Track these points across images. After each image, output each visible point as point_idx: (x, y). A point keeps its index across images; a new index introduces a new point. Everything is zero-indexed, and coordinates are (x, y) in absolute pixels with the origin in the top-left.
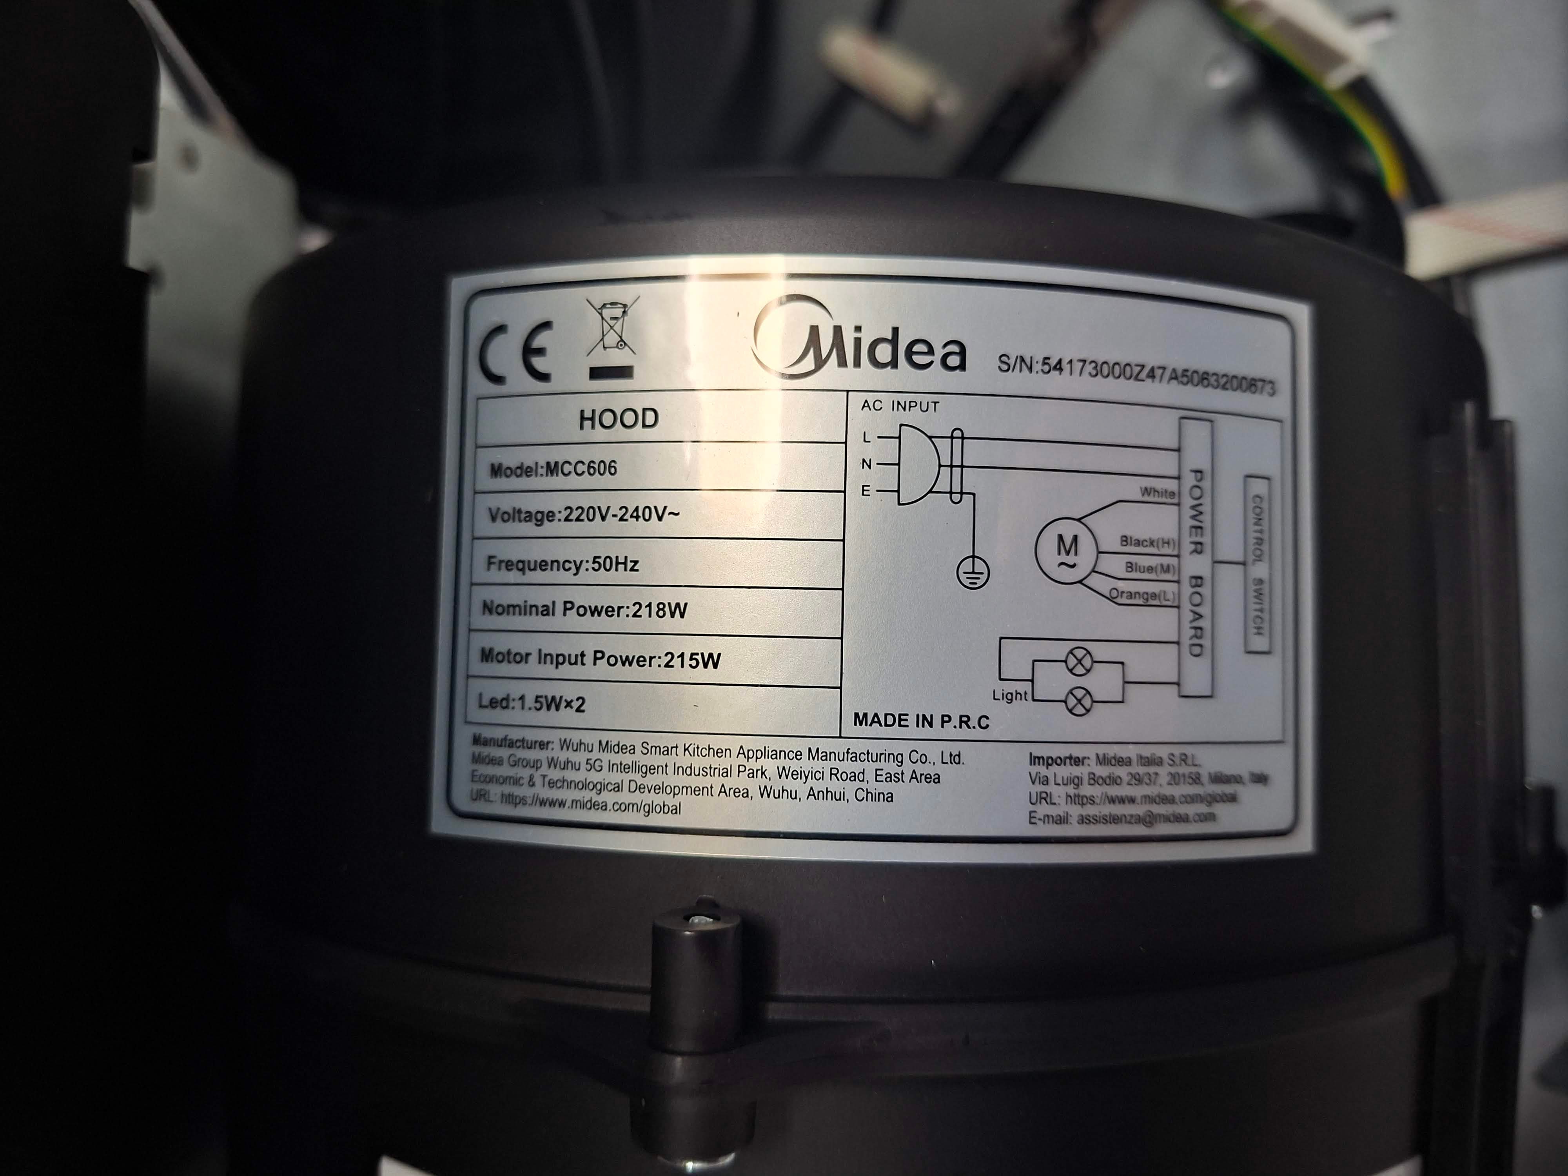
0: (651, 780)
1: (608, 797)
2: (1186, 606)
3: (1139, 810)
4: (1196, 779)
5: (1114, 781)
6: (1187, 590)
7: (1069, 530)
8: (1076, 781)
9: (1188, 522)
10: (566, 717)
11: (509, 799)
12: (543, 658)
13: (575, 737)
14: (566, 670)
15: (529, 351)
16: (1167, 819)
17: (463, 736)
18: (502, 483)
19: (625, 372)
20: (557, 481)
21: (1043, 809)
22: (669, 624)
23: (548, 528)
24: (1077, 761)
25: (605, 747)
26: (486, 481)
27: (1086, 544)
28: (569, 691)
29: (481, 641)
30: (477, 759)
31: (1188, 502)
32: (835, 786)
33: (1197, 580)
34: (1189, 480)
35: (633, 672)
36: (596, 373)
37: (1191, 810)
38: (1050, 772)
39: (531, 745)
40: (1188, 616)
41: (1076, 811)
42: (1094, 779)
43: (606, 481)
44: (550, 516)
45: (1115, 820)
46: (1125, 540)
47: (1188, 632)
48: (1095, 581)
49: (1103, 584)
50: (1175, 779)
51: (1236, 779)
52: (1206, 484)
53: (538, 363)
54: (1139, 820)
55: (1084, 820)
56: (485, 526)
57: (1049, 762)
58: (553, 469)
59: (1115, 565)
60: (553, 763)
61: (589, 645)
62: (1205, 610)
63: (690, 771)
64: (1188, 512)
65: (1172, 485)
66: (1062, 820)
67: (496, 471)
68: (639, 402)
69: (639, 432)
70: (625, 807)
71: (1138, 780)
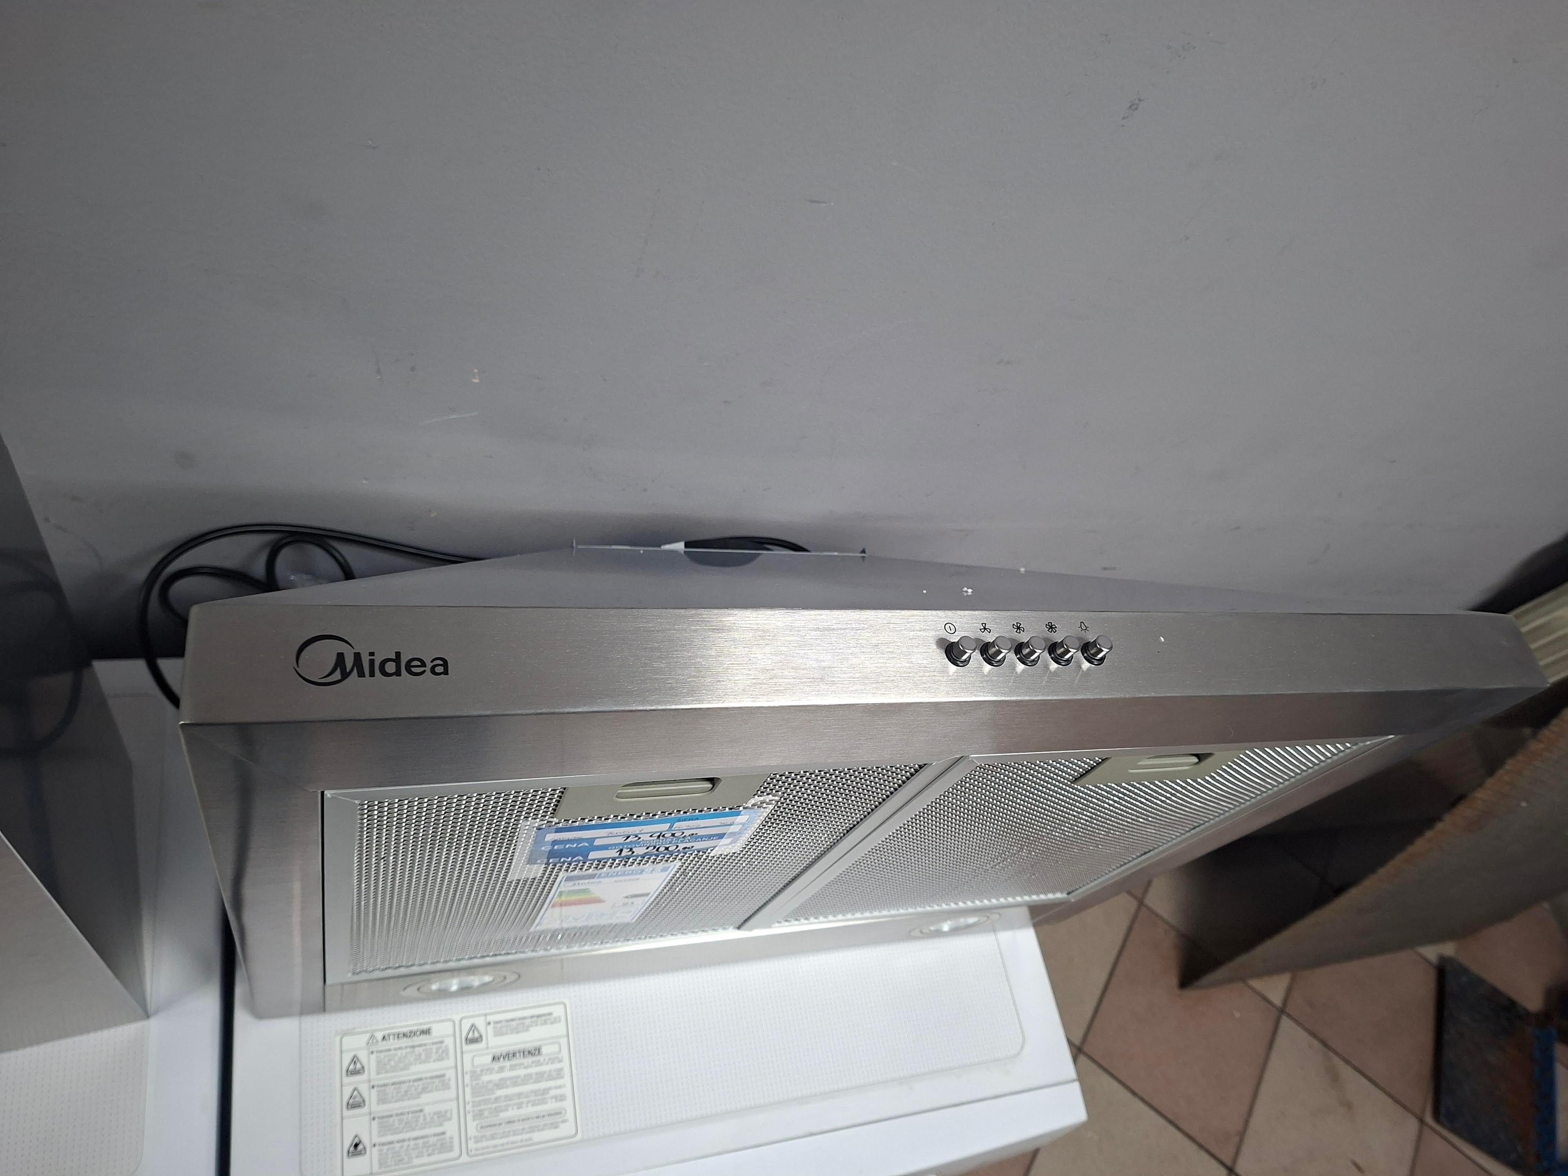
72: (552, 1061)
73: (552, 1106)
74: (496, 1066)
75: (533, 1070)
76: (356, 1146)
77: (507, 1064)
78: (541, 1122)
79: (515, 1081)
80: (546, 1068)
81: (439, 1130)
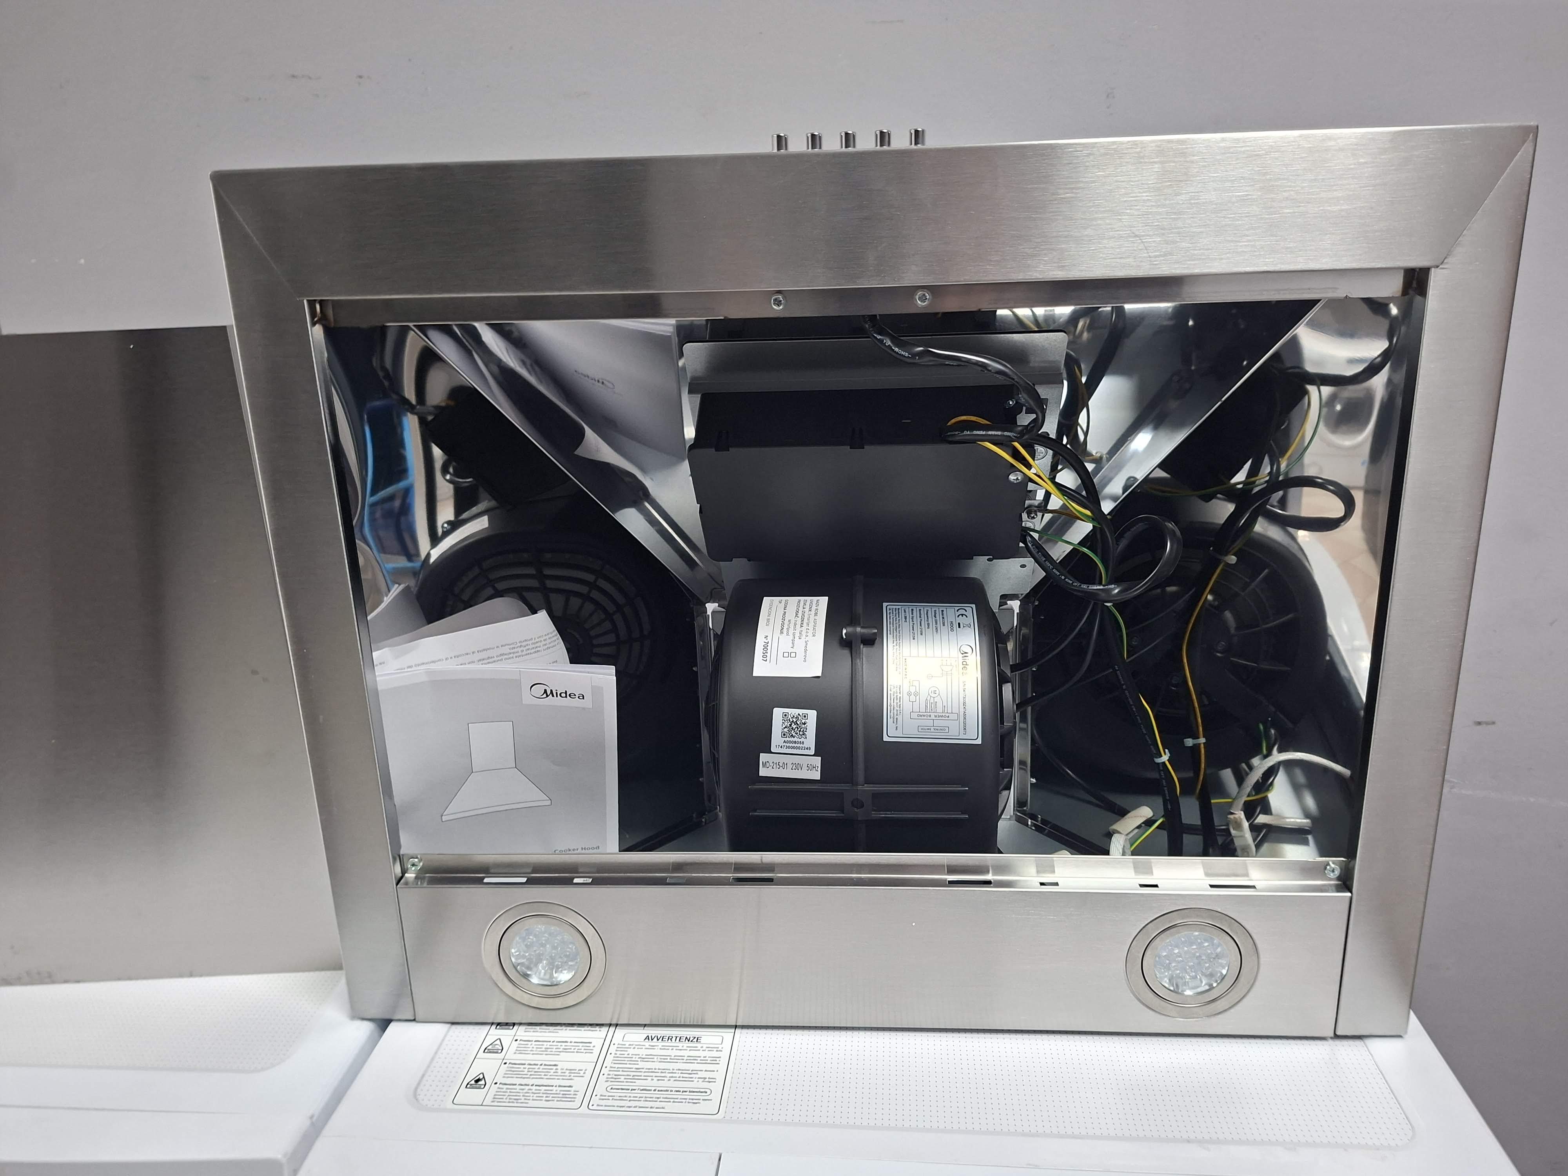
0: (895, 631)
1: (891, 625)
2: (926, 714)
3: (892, 704)
4: (897, 715)
5: (897, 699)
6: (929, 714)
7: (937, 692)
8: (897, 693)
9: (940, 714)
10: (904, 620)
11: (890, 613)
12: (913, 617)
13: (901, 621)
14: (911, 620)
15: (962, 615)
16: (891, 709)
17: (900, 607)
18: (941, 612)
19: (959, 627)
20: (941, 619)
21: (892, 687)
22: (919, 633)
23: (934, 617)
24: (900, 693)
25: (899, 625)
26: (940, 610)
27: (935, 695)
28: (908, 620)
29: (915, 609)
30: (896, 609)
31: (944, 714)
32: (895, 656)
33: (930, 716)
34: (947, 715)
35: (911, 628)
36: (959, 624)
37: (892, 714)
38: (898, 688)
39: (899, 615)
40: (924, 714)
41: (892, 693)
42: (897, 696)
43: (942, 625)
44: (935, 617)
45: (891, 700)
46: (936, 702)
47: (921, 714)
48: (929, 697)
49: (929, 699)
50: (897, 710)
51: (897, 724)
52: (947, 718)
53: (961, 616)
54: (890, 704)
55: (891, 694)
56: (933, 610)
57: (900, 688)
58: (943, 618)
59: (932, 701)
60: (896, 618)
61: (915, 622)
62: (925, 717)
63: (896, 635)
64: (942, 714)
65: (946, 712)
66: (891, 690)
67: (943, 611)
68: (955, 629)
69: (950, 629)
70: (890, 627)
71: (897, 704)
72: (710, 1049)
73: (697, 1084)
74: (647, 1044)
75: (686, 1053)
76: (477, 1081)
77: (660, 1044)
78: (680, 1096)
79: (664, 1059)
80: (702, 1054)
81: (568, 1083)
